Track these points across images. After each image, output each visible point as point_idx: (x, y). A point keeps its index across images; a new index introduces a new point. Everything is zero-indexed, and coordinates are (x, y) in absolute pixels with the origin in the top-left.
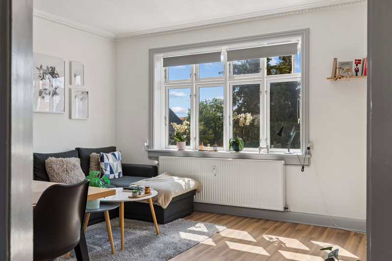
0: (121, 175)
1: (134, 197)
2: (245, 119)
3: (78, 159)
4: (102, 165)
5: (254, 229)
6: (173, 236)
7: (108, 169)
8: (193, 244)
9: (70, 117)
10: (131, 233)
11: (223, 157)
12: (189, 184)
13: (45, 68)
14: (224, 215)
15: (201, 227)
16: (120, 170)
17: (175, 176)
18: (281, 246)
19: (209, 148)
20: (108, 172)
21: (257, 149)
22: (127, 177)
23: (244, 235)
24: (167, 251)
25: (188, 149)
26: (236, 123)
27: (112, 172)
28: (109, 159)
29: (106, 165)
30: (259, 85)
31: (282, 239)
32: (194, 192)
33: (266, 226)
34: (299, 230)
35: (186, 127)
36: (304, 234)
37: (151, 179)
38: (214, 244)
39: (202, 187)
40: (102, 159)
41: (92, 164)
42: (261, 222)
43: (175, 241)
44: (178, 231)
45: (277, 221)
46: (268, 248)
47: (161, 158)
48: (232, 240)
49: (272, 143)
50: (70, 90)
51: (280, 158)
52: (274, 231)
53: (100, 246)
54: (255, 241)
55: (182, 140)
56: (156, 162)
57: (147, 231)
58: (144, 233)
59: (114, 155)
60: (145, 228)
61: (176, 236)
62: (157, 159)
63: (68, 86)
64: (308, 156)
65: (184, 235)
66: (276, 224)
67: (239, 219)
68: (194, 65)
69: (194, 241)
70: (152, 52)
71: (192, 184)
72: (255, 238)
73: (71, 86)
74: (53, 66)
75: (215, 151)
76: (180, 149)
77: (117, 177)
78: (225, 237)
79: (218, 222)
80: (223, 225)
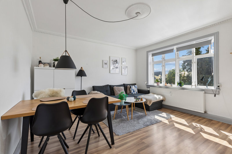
0: (137, 93)
1: (136, 101)
2: (185, 74)
3: (124, 87)
4: (131, 89)
5: (188, 119)
6: (152, 116)
7: (133, 91)
8: (159, 121)
9: (122, 74)
10: (137, 113)
11: (174, 89)
12: (160, 98)
13: (114, 60)
14: (175, 110)
15: (164, 114)
16: (137, 91)
17: (155, 94)
18: (202, 130)
19: (169, 85)
20: (132, 92)
21: (190, 86)
22: (139, 94)
23: (183, 121)
24: (147, 123)
25: (161, 85)
26: (180, 75)
27: (134, 92)
28: (133, 87)
29: (132, 89)
30: (191, 60)
31: (202, 126)
32: (162, 101)
33: (194, 118)
34: (213, 123)
35: (160, 77)
36: (216, 126)
37: (146, 95)
38: (168, 123)
39: (165, 99)
40: (131, 87)
41: (128, 89)
42: (192, 116)
43: (152, 119)
44: (154, 115)
45: (201, 117)
46: (194, 130)
47: (151, 88)
48: (177, 123)
49: (198, 83)
50: (122, 66)
51: (202, 90)
52: (198, 122)
53: (125, 116)
54: (188, 125)
55: (158, 82)
56: (149, 89)
57: (143, 113)
58: (142, 114)
59: (135, 86)
60: (142, 112)
61: (153, 117)
62: (149, 88)
63: (121, 65)
64: (218, 90)
65: (156, 117)
66: (200, 119)
67: (182, 113)
68: (163, 55)
69: (160, 120)
70: (148, 52)
71: (161, 98)
72: (188, 123)
73: (122, 65)
74: (116, 59)
75: (171, 86)
76: (158, 85)
77: (136, 93)
78: (173, 121)
79: (172, 113)
80: (174, 115)
